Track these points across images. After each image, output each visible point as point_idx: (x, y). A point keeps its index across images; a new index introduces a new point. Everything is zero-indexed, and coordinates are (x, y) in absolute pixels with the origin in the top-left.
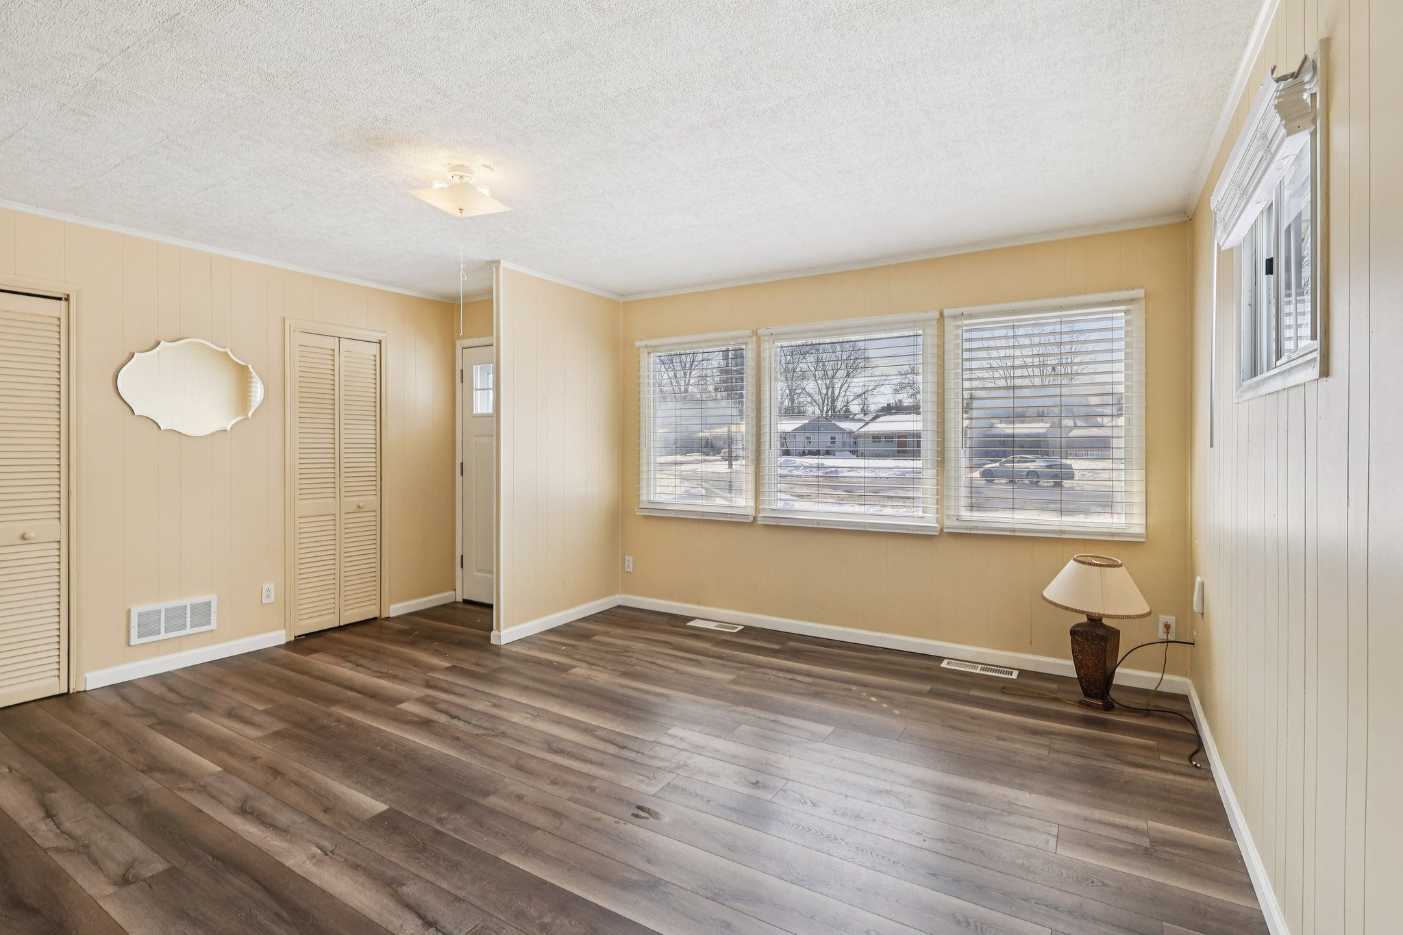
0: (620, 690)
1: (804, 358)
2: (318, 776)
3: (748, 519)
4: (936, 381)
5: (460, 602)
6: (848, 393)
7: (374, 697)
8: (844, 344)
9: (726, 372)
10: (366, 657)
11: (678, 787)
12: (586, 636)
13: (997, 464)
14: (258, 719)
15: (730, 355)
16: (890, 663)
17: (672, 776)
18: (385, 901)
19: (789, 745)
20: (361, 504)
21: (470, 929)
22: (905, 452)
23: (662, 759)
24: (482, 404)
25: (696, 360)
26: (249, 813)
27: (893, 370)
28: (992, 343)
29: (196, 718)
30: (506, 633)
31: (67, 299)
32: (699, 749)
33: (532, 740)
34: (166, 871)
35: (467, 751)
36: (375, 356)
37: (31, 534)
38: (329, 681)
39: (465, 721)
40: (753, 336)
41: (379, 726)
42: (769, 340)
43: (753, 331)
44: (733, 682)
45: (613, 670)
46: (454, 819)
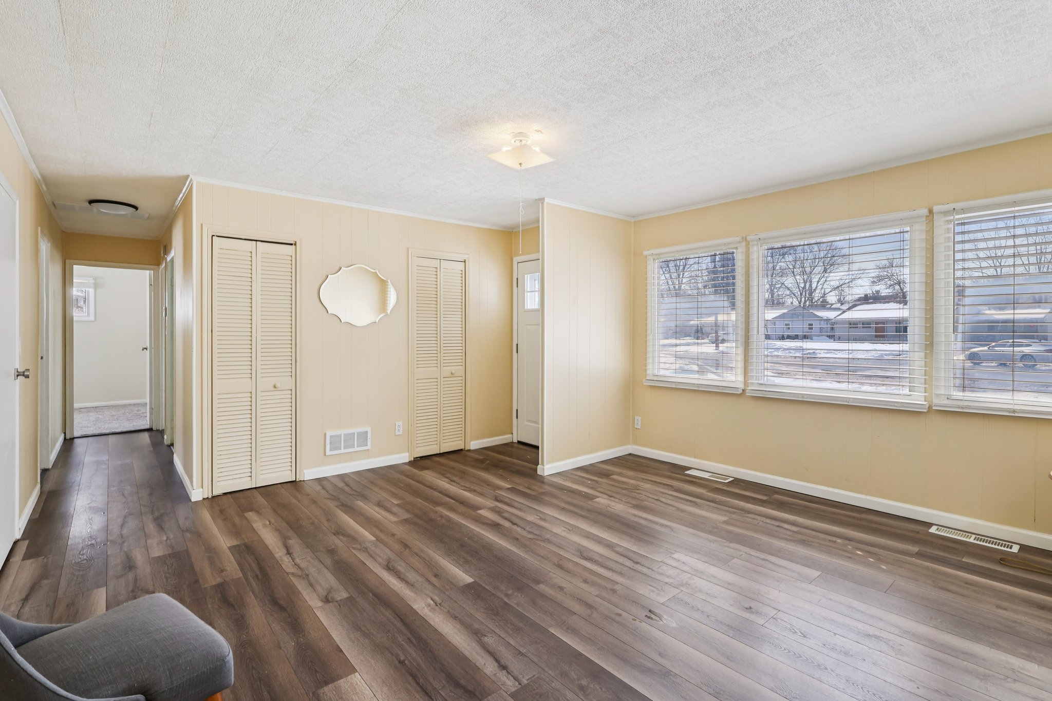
0: (633, 519)
1: (783, 258)
2: (430, 552)
3: (738, 391)
4: (924, 272)
5: (515, 443)
6: (825, 286)
7: (462, 503)
8: (822, 245)
9: (714, 272)
10: (456, 476)
11: (682, 600)
12: (606, 475)
13: (986, 348)
14: (395, 509)
15: (717, 258)
16: (872, 522)
17: (677, 591)
18: (474, 644)
19: (778, 581)
20: (453, 372)
21: (530, 677)
22: (883, 336)
23: (668, 577)
24: (531, 302)
25: (688, 264)
26: (391, 570)
27: (871, 265)
28: (979, 236)
29: (360, 504)
30: (548, 468)
31: (295, 244)
32: (699, 573)
33: (568, 547)
34: (347, 598)
35: (523, 549)
36: (462, 271)
37: (278, 385)
38: (435, 490)
39: (522, 528)
40: (743, 241)
41: (466, 524)
42: (758, 244)
43: (743, 238)
44: (726, 522)
45: (627, 502)
46: (516, 596)
